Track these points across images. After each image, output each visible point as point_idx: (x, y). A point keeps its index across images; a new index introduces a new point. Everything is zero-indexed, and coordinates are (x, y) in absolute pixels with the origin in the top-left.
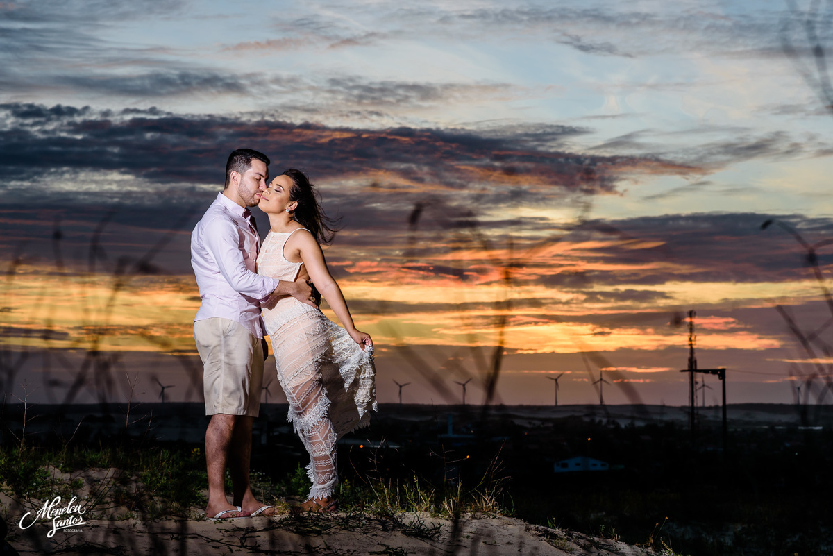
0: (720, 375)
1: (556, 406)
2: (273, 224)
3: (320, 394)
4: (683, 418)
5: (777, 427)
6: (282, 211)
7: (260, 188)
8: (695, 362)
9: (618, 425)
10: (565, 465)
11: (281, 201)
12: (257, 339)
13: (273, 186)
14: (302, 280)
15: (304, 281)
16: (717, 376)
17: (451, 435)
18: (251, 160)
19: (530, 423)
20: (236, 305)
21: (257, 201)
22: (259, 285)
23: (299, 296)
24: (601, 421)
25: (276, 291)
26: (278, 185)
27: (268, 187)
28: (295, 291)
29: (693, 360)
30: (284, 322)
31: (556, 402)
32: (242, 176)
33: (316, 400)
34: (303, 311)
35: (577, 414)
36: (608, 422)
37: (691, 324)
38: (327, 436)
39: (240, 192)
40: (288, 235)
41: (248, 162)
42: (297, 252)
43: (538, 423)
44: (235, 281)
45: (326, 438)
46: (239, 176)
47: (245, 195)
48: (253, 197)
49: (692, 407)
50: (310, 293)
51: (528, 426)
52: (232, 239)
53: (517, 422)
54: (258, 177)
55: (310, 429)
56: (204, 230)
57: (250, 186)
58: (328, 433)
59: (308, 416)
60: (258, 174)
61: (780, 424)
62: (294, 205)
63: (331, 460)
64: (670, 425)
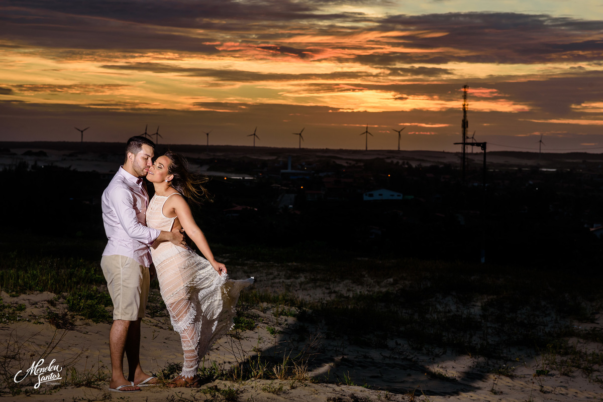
0: (482, 147)
1: (366, 150)
2: (156, 189)
3: (189, 308)
4: (457, 161)
5: (524, 169)
6: (163, 181)
7: (148, 165)
8: (467, 122)
9: (410, 166)
10: (371, 195)
11: (162, 175)
12: (146, 267)
13: (157, 164)
14: (176, 231)
15: (178, 231)
16: (480, 147)
17: (289, 170)
18: (142, 145)
19: (347, 163)
20: (130, 246)
21: (146, 173)
22: (147, 235)
23: (174, 242)
24: (398, 162)
25: (159, 238)
26: (160, 163)
27: (153, 164)
28: (172, 238)
29: (466, 121)
30: (164, 259)
31: (367, 148)
32: (135, 156)
33: (186, 312)
34: (177, 252)
35: (381, 157)
36: (403, 163)
37: (465, 92)
38: (193, 336)
39: (134, 167)
40: (166, 198)
41: (140, 146)
42: (172, 210)
43: (353, 163)
44: (130, 231)
45: (192, 338)
46: (133, 155)
47: (137, 170)
48: (143, 171)
49: (464, 153)
50: (182, 239)
51: (346, 165)
52: (128, 201)
53: (338, 162)
54: (146, 157)
55: (182, 332)
56: (110, 194)
57: (141, 163)
58: (194, 334)
59: (180, 323)
60: (146, 155)
61: (526, 166)
62: (171, 177)
63: (196, 353)
64: (448, 167)
